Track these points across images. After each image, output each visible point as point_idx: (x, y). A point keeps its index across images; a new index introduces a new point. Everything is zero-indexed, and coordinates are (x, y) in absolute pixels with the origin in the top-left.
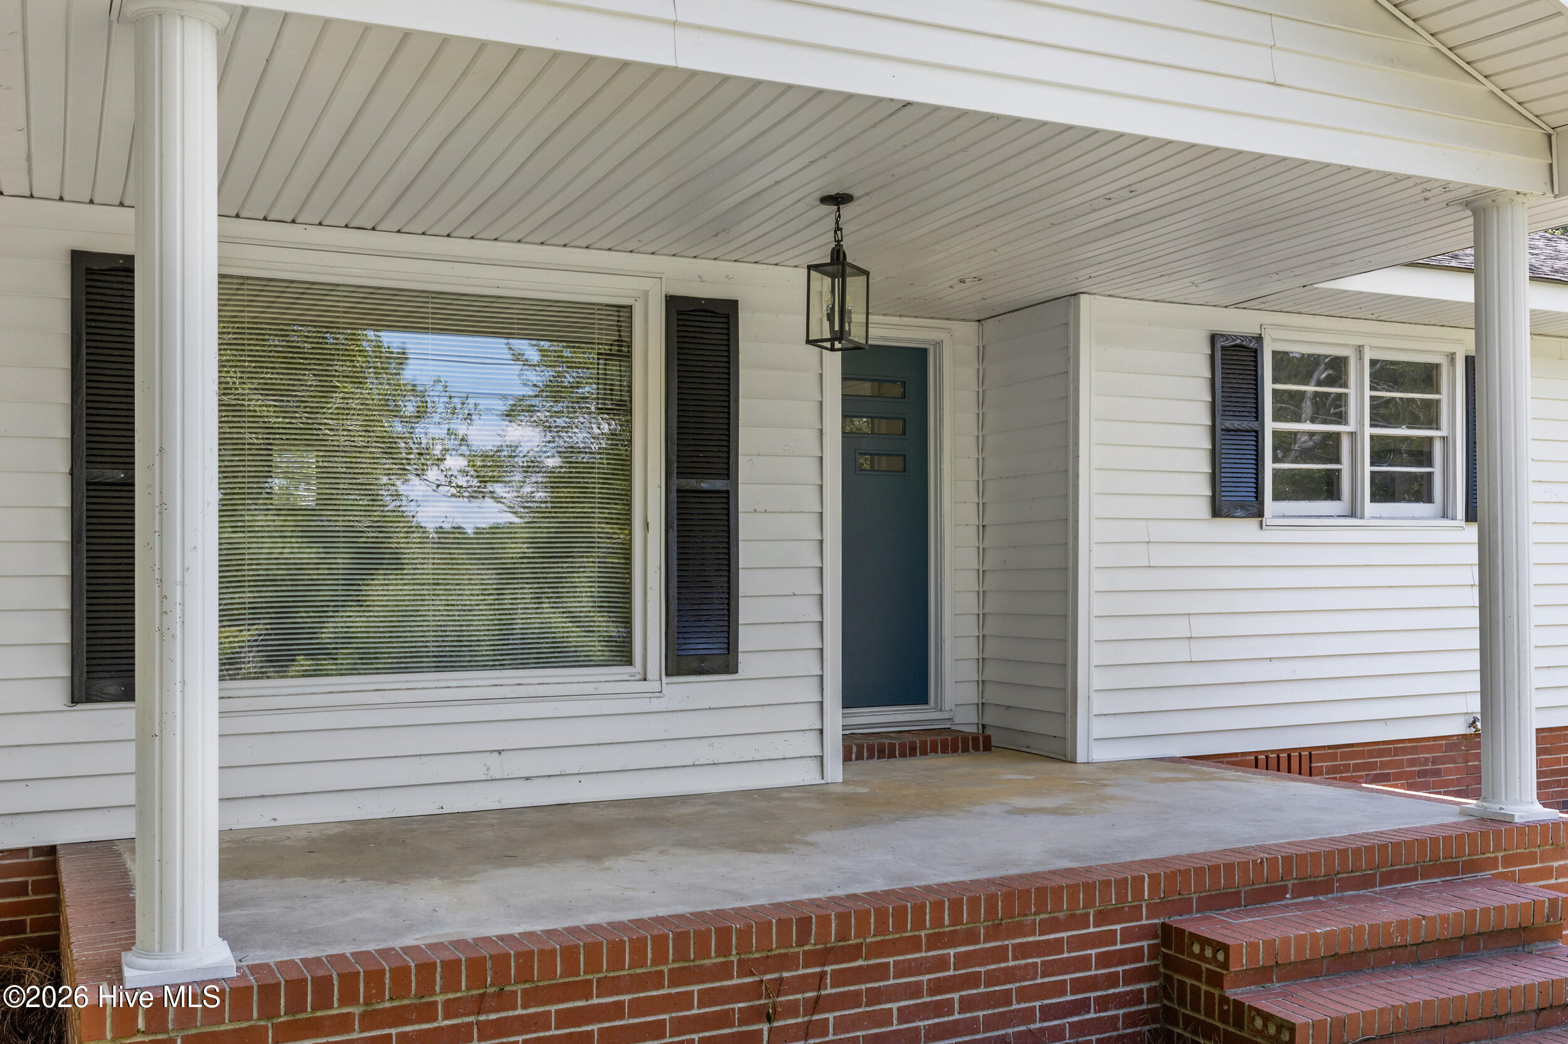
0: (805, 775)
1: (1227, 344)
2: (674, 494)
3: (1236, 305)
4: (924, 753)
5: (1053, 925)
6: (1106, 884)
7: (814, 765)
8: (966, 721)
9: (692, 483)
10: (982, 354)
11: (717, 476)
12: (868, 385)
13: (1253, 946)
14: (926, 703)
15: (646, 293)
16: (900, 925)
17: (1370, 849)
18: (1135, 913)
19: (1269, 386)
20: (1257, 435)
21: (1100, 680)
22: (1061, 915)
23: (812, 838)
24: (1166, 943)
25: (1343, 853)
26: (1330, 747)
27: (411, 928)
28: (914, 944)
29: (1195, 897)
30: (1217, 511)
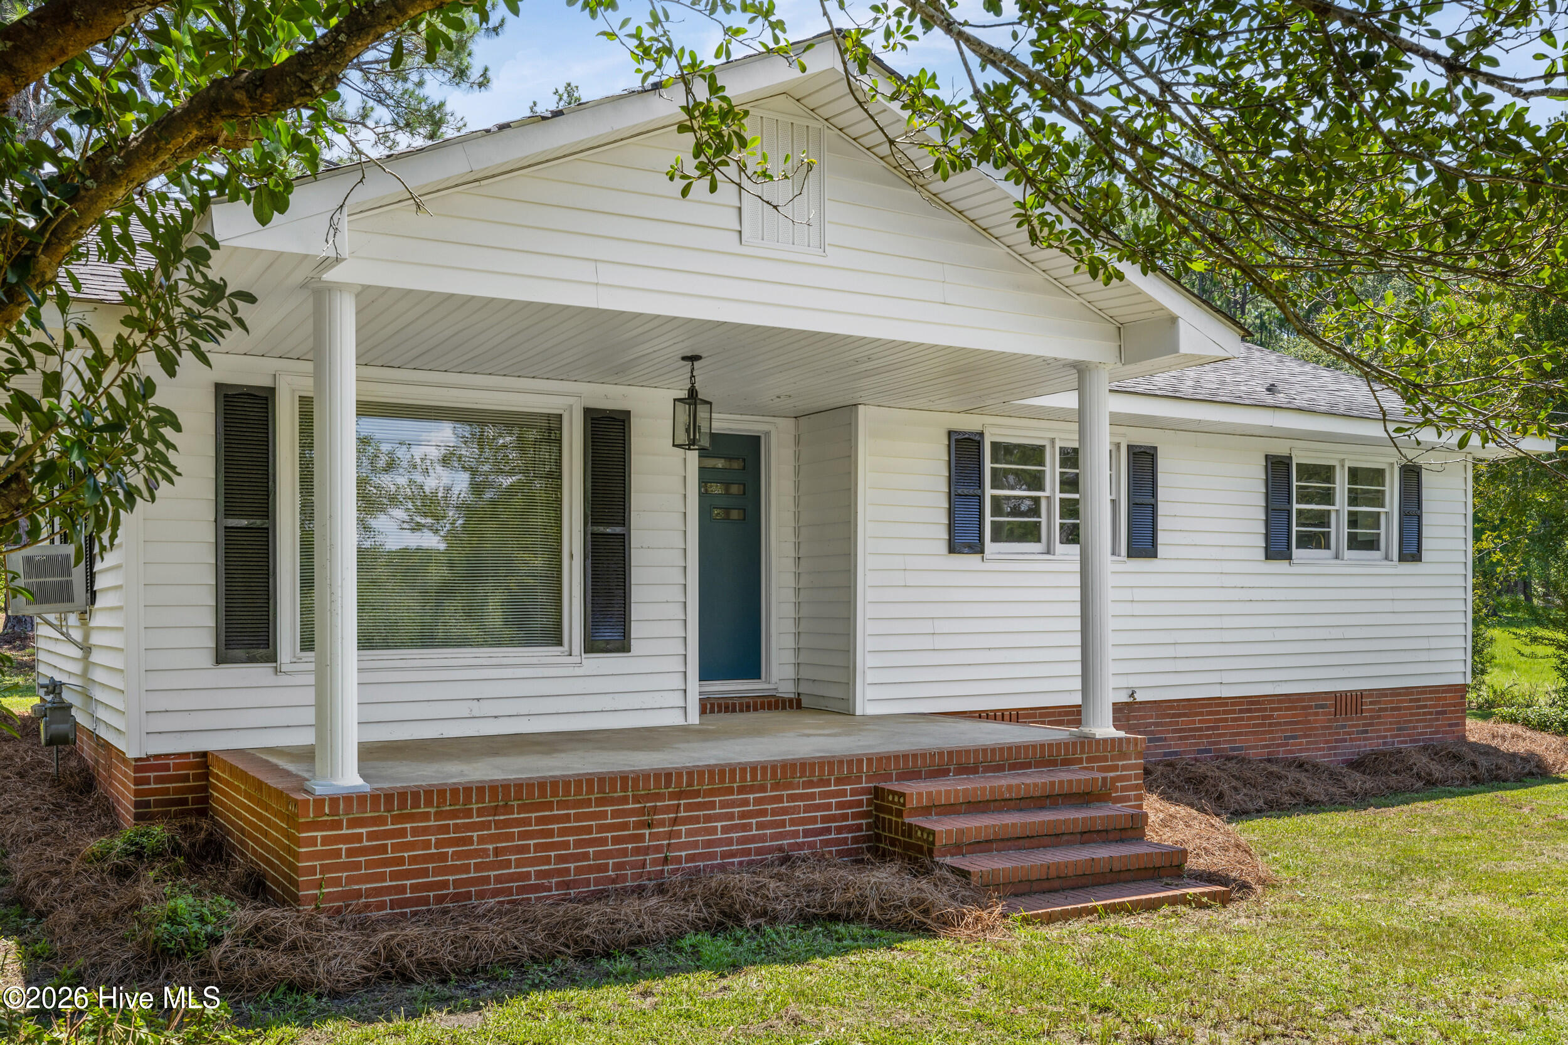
0: (674, 719)
1: (960, 437)
2: (589, 536)
3: (966, 412)
4: (756, 709)
5: (810, 784)
6: (841, 762)
7: (681, 712)
8: (787, 690)
9: (601, 529)
10: (798, 441)
11: (618, 524)
12: (723, 461)
13: (920, 794)
14: (759, 678)
15: (571, 406)
16: (722, 781)
17: (1001, 749)
18: (859, 780)
19: (988, 465)
20: (980, 499)
21: (871, 660)
22: (815, 779)
23: (677, 746)
24: (876, 798)
25: (985, 751)
26: (1031, 709)
27: (452, 777)
28: (730, 791)
29: (894, 772)
30: (952, 549)
